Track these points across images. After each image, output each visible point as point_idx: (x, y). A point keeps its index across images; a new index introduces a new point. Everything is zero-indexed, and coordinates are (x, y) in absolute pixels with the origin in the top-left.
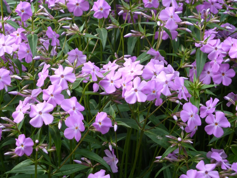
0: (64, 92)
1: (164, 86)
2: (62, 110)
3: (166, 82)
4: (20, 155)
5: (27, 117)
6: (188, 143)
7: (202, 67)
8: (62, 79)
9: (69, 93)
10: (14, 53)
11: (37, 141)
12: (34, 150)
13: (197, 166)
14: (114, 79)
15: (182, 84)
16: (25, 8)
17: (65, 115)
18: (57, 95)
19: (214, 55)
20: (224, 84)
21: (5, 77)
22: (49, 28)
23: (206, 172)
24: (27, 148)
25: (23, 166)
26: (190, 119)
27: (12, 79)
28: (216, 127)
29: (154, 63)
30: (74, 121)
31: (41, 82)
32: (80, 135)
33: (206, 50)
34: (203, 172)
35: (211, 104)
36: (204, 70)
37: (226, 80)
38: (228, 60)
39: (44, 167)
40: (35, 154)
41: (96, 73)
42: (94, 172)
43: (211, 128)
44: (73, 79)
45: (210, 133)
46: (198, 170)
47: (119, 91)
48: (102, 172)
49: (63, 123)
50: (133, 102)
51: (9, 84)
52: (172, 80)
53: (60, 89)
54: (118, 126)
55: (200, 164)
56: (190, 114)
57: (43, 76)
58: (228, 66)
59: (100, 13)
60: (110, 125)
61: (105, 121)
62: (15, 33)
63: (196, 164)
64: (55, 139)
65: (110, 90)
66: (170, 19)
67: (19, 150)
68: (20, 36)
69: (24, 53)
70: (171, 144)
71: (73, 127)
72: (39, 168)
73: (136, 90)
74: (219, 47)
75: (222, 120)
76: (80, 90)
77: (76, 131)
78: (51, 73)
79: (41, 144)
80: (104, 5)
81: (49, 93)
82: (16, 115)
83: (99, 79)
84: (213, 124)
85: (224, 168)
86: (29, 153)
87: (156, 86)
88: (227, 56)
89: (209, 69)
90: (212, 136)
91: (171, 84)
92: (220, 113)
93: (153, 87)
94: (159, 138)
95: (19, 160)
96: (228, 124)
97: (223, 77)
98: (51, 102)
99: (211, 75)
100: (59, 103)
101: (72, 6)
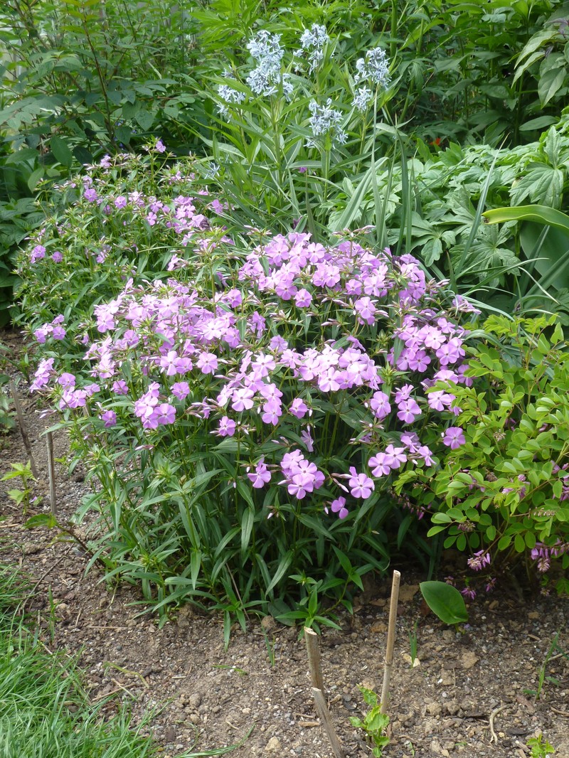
0: (264, 379)
1: (357, 376)
2: (261, 395)
3: (359, 372)
4: (223, 435)
5: (231, 402)
6: (380, 429)
7: (399, 354)
8: (263, 367)
9: (268, 379)
10: (222, 336)
11: (239, 423)
12: (236, 430)
13: (387, 450)
14: (312, 366)
15: (375, 374)
16: (235, 295)
17: (263, 400)
18: (258, 381)
19: (411, 342)
20: (420, 370)
21: (213, 361)
22: (256, 313)
23: (395, 456)
24: (229, 429)
25: (227, 444)
26: (380, 407)
27: (219, 363)
28: (408, 413)
29: (350, 352)
30: (272, 407)
31: (243, 368)
32: (277, 419)
33: (404, 338)
34: (391, 455)
35: (406, 390)
36: (402, 356)
37: (422, 367)
38: (424, 348)
39: (247, 444)
40: (238, 435)
41: (294, 360)
42: (289, 453)
43: (403, 414)
44: (273, 367)
45: (402, 419)
46: (387, 453)
47: (316, 379)
48: (298, 451)
49: (262, 408)
50: (326, 390)
51: (216, 368)
52: (365, 370)
53: (260, 376)
54: (313, 411)
55: (390, 448)
56: (380, 402)
57: (246, 362)
58: (425, 353)
59: (301, 302)
60: (305, 410)
61: (300, 407)
62: (224, 317)
63: (386, 447)
64: (256, 422)
65: (308, 377)
66: (365, 309)
67: (223, 431)
68: (228, 320)
69: (231, 337)
70: (364, 429)
71: (271, 413)
72: (241, 445)
73: (330, 380)
74: (416, 335)
75: (413, 407)
76: (281, 375)
77: (273, 416)
78: (254, 359)
79: (243, 425)
80: (306, 295)
81: (251, 380)
82: (220, 399)
83: (297, 366)
84: (405, 411)
85: (412, 451)
86: (231, 434)
87: (348, 376)
88: (423, 344)
89: (406, 356)
90: (404, 422)
91: (364, 374)
92: (412, 401)
93: (345, 378)
94: (353, 421)
95: (222, 438)
96: (419, 411)
97: (419, 363)
98: (252, 389)
99: (408, 361)
100: (260, 389)
101: (281, 290)
